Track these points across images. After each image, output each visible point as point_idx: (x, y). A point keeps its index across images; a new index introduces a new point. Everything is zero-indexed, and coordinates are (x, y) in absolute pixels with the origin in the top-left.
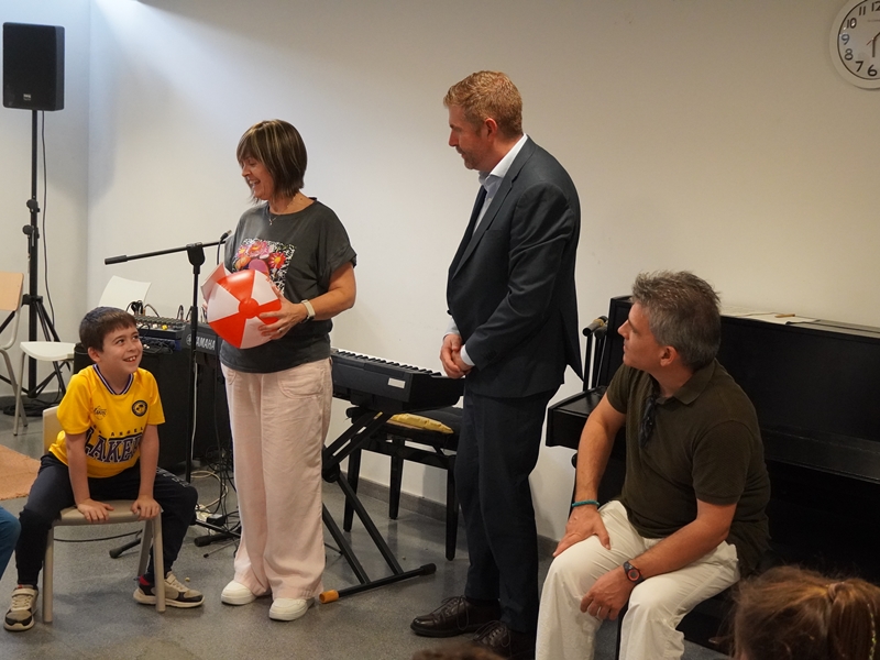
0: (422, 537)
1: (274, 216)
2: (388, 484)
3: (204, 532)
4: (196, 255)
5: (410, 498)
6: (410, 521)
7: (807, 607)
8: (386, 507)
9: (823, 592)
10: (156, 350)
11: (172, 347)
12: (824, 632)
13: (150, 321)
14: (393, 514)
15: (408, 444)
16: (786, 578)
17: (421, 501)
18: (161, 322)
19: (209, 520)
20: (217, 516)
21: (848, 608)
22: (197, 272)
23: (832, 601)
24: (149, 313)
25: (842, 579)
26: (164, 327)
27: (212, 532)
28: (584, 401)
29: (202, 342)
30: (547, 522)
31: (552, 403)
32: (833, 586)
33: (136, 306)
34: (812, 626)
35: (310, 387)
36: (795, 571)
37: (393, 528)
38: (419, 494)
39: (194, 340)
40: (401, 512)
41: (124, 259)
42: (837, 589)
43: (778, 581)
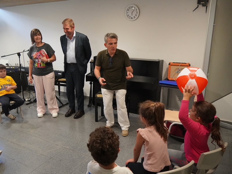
0: (64, 98)
1: (38, 47)
2: (58, 90)
3: (27, 102)
4: (19, 54)
5: (61, 92)
6: (62, 96)
7: (151, 107)
8: (58, 94)
9: (153, 105)
10: (13, 72)
11: (15, 71)
12: (154, 111)
13: (10, 67)
14: (59, 95)
15: (61, 83)
16: (148, 102)
17: (64, 92)
18: (12, 67)
19: (28, 100)
20: (29, 99)
21: (158, 107)
22: (19, 57)
23: (155, 106)
24: (10, 65)
25: (157, 102)
26: (13, 68)
27: (29, 102)
28: (91, 74)
29: (22, 70)
30: (85, 93)
31: (86, 75)
32: (155, 104)
33: (7, 64)
34: (152, 110)
35: (52, 77)
36: (150, 101)
37: (60, 97)
38: (63, 91)
39: (21, 70)
40: (61, 94)
41: (5, 56)
42: (156, 104)
43: (147, 103)
